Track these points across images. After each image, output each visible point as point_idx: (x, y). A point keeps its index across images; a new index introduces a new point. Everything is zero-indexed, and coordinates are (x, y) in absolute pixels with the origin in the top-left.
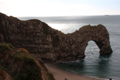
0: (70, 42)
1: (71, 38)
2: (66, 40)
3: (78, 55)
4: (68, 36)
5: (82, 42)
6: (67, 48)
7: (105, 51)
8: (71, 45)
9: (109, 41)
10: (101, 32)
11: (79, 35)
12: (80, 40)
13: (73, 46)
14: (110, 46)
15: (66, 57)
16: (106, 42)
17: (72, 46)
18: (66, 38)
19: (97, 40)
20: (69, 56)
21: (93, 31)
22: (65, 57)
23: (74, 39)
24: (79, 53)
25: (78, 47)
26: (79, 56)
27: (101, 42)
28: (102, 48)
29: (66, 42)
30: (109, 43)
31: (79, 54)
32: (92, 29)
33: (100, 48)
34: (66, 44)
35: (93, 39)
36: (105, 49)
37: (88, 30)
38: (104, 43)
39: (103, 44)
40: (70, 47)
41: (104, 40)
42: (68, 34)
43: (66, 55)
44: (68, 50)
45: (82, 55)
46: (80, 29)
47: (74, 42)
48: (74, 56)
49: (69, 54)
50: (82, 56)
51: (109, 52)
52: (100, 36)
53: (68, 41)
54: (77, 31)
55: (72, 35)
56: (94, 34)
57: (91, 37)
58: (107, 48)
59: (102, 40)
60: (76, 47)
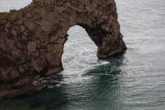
0: (20, 35)
1: (20, 22)
2: (10, 29)
3: (45, 70)
4: (13, 17)
5: (54, 33)
6: (16, 53)
7: (111, 50)
8: (25, 43)
9: (117, 22)
11: (43, 12)
12: (46, 26)
13: (31, 47)
14: (120, 37)
15: (17, 79)
16: (111, 27)
18: (8, 25)
19: (89, 23)
20: (23, 75)
22: (12, 81)
23: (31, 26)
24: (47, 62)
25: (45, 47)
27: (100, 26)
29: (11, 36)
30: (119, 27)
31: (47, 66)
33: (98, 42)
34: (11, 43)
36: (109, 44)
38: (107, 29)
39: (105, 33)
40: (22, 50)
41: (105, 22)
42: (13, 12)
43: (15, 74)
44: (18, 59)
45: (56, 66)
47: (31, 34)
48: (36, 73)
49: (22, 70)
51: (119, 50)
52: (96, 12)
53: (14, 32)
55: (24, 15)
56: (82, 7)
57: (75, 15)
58: (115, 42)
59: (101, 21)
60: (37, 49)
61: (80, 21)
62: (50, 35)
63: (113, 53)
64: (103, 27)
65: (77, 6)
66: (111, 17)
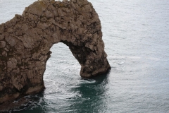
1: (1, 37)
3: (26, 88)
5: (36, 49)
7: (94, 69)
8: (5, 59)
9: (101, 41)
10: (81, 18)
11: (25, 27)
12: (28, 42)
13: (12, 63)
14: (104, 55)
16: (95, 45)
17: (9, 63)
19: (73, 40)
23: (13, 42)
24: (28, 79)
25: (26, 64)
26: (31, 90)
27: (84, 44)
28: (87, 62)
31: (28, 84)
33: (82, 61)
36: (93, 63)
38: (91, 47)
39: (89, 51)
41: (90, 40)
45: (37, 84)
46: (27, 10)
47: (12, 50)
48: (16, 90)
49: (1, 88)
50: (37, 89)
51: (103, 70)
52: (81, 30)
54: (17, 17)
55: (5, 30)
56: (66, 24)
57: (59, 32)
58: (99, 61)
59: (85, 39)
60: (18, 65)
61: (64, 38)
62: (32, 52)
64: (87, 45)
65: (61, 23)
66: (96, 35)
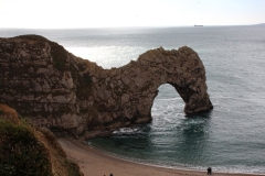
0: (117, 88)
1: (118, 77)
2: (109, 83)
3: (135, 118)
4: (113, 73)
5: (146, 88)
6: (111, 102)
7: (196, 107)
8: (120, 95)
10: (186, 64)
11: (138, 71)
12: (140, 82)
13: (125, 98)
14: (206, 96)
15: (110, 123)
16: (199, 87)
17: (123, 98)
18: (108, 79)
19: (178, 82)
20: (116, 120)
21: (170, 61)
22: (106, 124)
23: (127, 81)
24: (138, 112)
25: (137, 99)
26: (139, 120)
27: (188, 86)
28: (190, 101)
29: (109, 88)
30: (206, 88)
31: (138, 115)
32: (168, 58)
33: (186, 99)
34: (108, 93)
35: (170, 80)
36: (195, 101)
37: (157, 60)
38: (194, 89)
39: (192, 92)
40: (117, 100)
41: (193, 83)
42: (114, 69)
43: (109, 118)
44: (113, 107)
45: (145, 116)
46: (141, 57)
47: (126, 88)
48: (127, 119)
49: (115, 116)
50: (144, 119)
51: (205, 108)
52: (186, 74)
53: (112, 85)
54: (132, 62)
55: (122, 72)
56: (172, 69)
57: (166, 75)
58: (202, 101)
59: (189, 81)
60: (130, 100)
62: (142, 90)
63: (199, 110)
64: (191, 87)
65: (168, 68)
66: (200, 79)
